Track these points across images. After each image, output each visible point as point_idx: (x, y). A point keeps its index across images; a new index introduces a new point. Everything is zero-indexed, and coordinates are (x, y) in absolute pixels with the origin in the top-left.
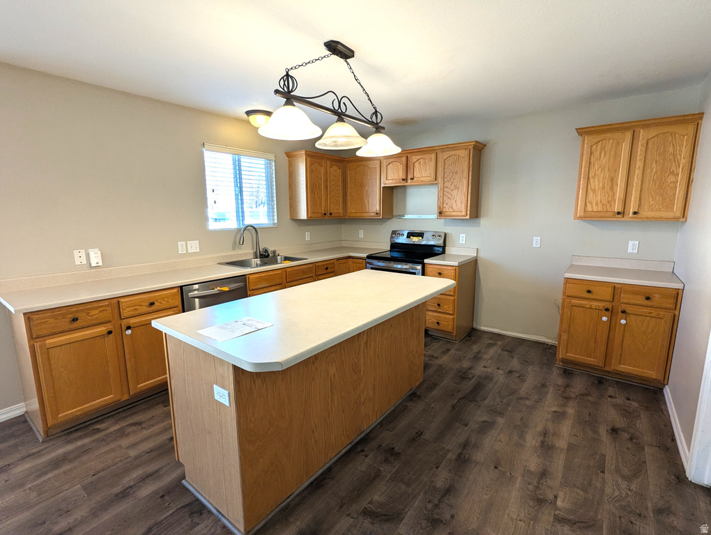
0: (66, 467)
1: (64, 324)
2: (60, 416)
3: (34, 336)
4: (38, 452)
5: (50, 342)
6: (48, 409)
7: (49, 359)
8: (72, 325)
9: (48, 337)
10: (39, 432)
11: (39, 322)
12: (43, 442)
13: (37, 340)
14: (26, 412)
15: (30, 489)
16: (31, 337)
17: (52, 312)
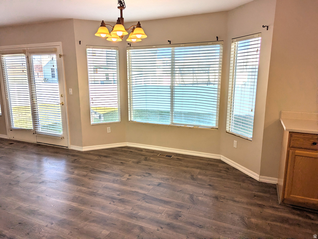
0: (286, 226)
1: (308, 144)
2: (291, 195)
3: (291, 146)
4: (277, 208)
5: (298, 152)
6: (286, 189)
7: (294, 161)
8: (312, 147)
9: (298, 149)
10: (280, 198)
11: (295, 138)
12: (280, 204)
13: (292, 148)
14: (277, 184)
15: (268, 224)
16: (289, 146)
17: (304, 135)
